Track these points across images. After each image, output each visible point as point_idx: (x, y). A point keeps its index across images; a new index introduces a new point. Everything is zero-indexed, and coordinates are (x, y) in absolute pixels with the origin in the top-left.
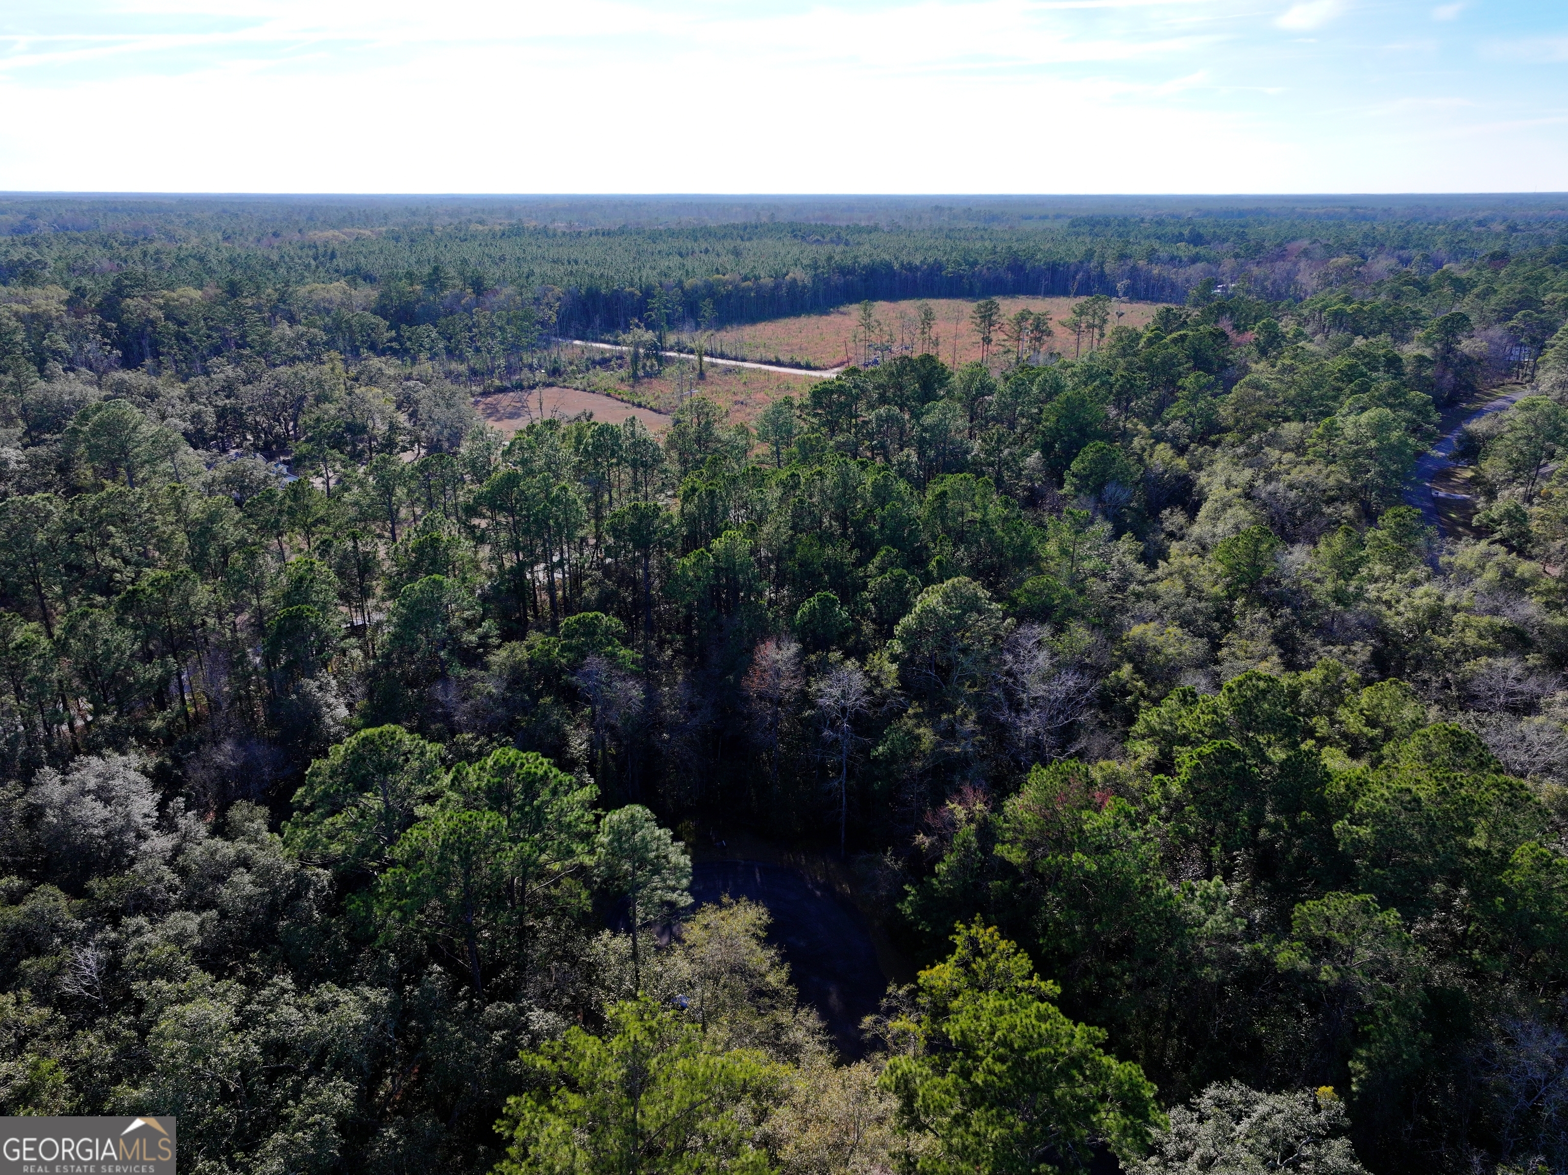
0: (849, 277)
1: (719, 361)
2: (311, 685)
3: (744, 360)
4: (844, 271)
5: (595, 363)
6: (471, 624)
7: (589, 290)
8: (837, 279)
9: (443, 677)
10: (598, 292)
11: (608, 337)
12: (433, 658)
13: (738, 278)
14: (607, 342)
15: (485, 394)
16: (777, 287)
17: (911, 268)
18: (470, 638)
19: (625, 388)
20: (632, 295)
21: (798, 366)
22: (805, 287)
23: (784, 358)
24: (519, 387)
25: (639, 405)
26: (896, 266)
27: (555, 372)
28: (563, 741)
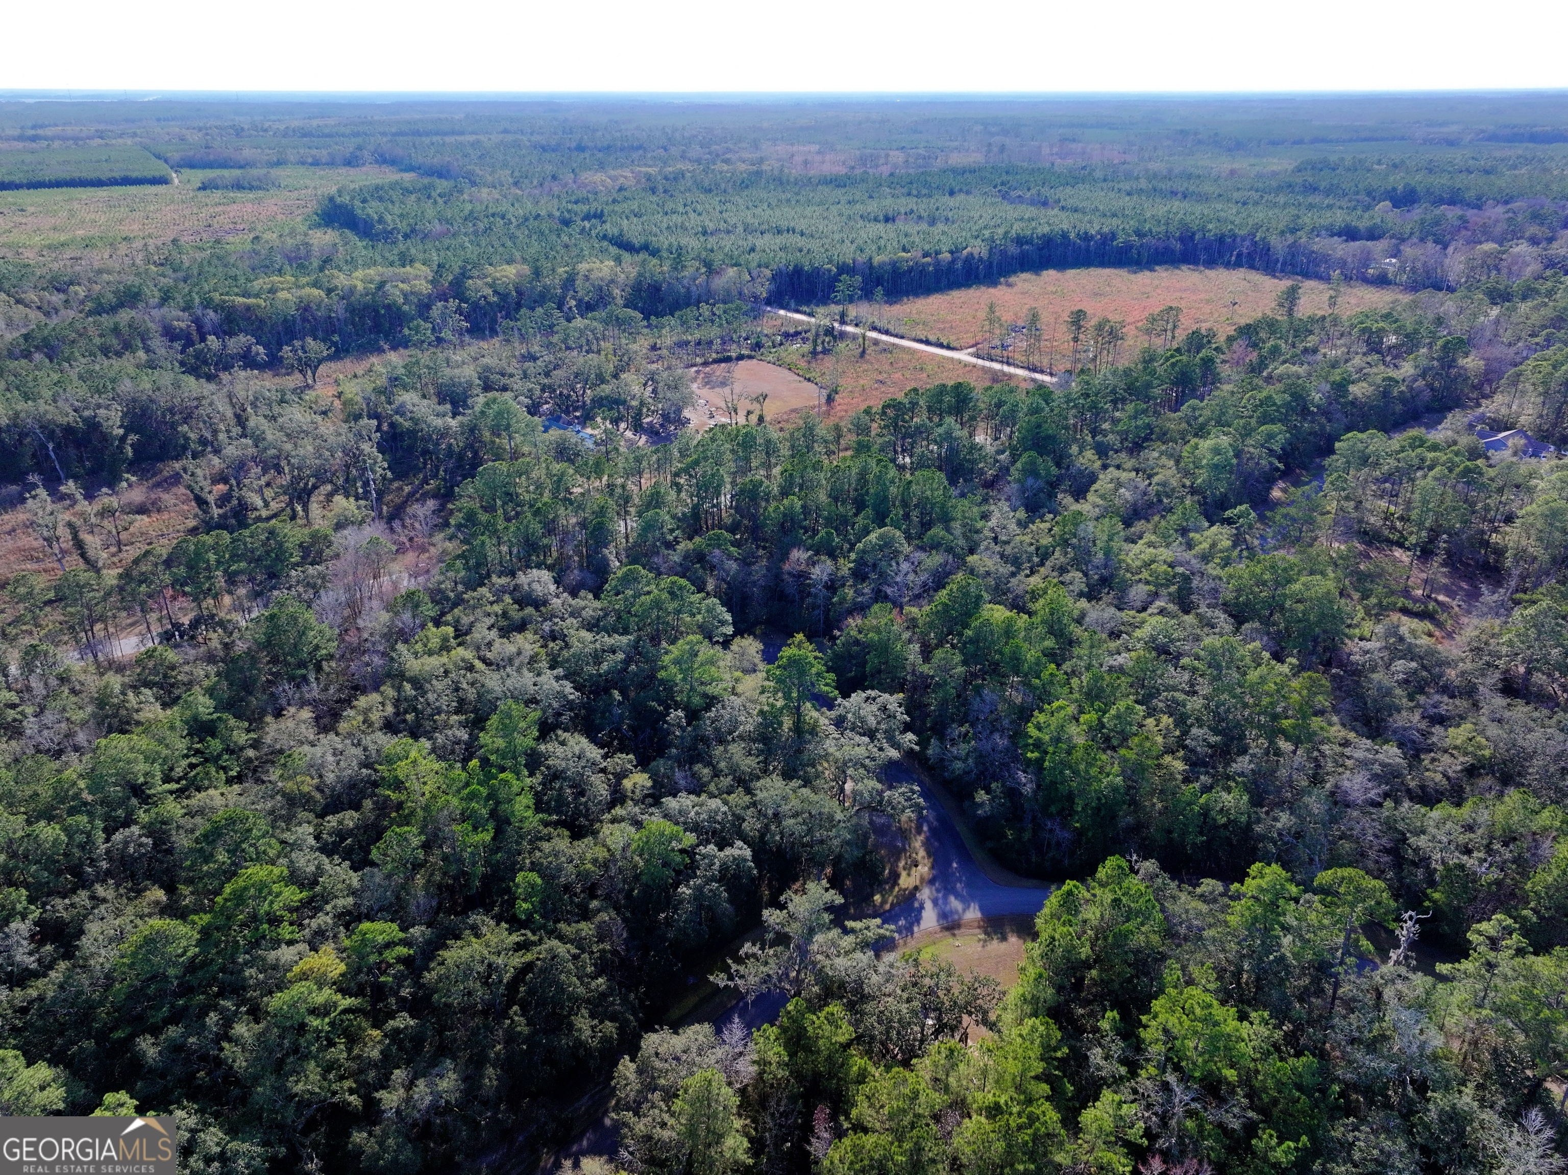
0: (1026, 247)
1: (884, 338)
2: (606, 551)
3: (902, 337)
4: (1020, 241)
5: (787, 335)
6: (672, 531)
7: (796, 266)
8: (1013, 250)
9: (658, 553)
10: (802, 269)
11: (805, 308)
12: (654, 545)
13: (920, 254)
14: (804, 313)
15: (705, 364)
16: (954, 261)
17: (1087, 237)
18: (670, 538)
19: (803, 364)
20: (829, 271)
21: (941, 345)
22: (981, 259)
23: (932, 338)
24: (728, 360)
25: (809, 380)
26: (1072, 236)
27: (758, 346)
28: (704, 583)
